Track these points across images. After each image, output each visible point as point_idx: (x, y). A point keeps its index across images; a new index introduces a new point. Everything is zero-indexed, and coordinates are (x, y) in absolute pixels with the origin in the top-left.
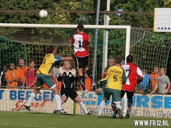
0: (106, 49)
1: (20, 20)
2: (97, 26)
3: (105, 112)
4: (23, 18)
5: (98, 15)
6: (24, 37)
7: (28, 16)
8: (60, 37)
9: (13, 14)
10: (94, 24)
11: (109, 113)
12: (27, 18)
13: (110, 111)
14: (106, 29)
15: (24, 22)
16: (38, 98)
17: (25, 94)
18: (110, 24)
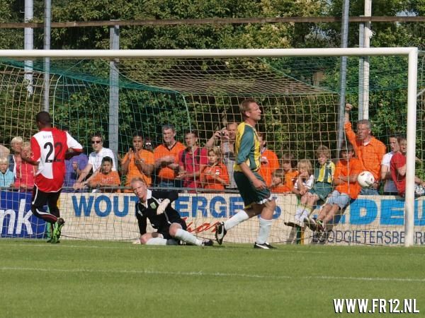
0: (365, 99)
1: (177, 42)
2: (344, 50)
3: (368, 238)
4: (182, 37)
5: (345, 27)
6: (186, 75)
7: (194, 32)
8: (272, 76)
9: (160, 28)
10: (338, 44)
11: (376, 241)
12: (193, 36)
13: (378, 237)
14: (364, 57)
15: (186, 45)
16: (218, 211)
17: (189, 204)
18: (372, 45)
